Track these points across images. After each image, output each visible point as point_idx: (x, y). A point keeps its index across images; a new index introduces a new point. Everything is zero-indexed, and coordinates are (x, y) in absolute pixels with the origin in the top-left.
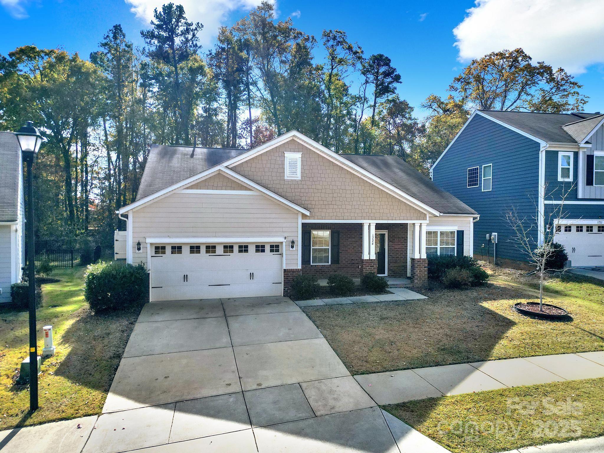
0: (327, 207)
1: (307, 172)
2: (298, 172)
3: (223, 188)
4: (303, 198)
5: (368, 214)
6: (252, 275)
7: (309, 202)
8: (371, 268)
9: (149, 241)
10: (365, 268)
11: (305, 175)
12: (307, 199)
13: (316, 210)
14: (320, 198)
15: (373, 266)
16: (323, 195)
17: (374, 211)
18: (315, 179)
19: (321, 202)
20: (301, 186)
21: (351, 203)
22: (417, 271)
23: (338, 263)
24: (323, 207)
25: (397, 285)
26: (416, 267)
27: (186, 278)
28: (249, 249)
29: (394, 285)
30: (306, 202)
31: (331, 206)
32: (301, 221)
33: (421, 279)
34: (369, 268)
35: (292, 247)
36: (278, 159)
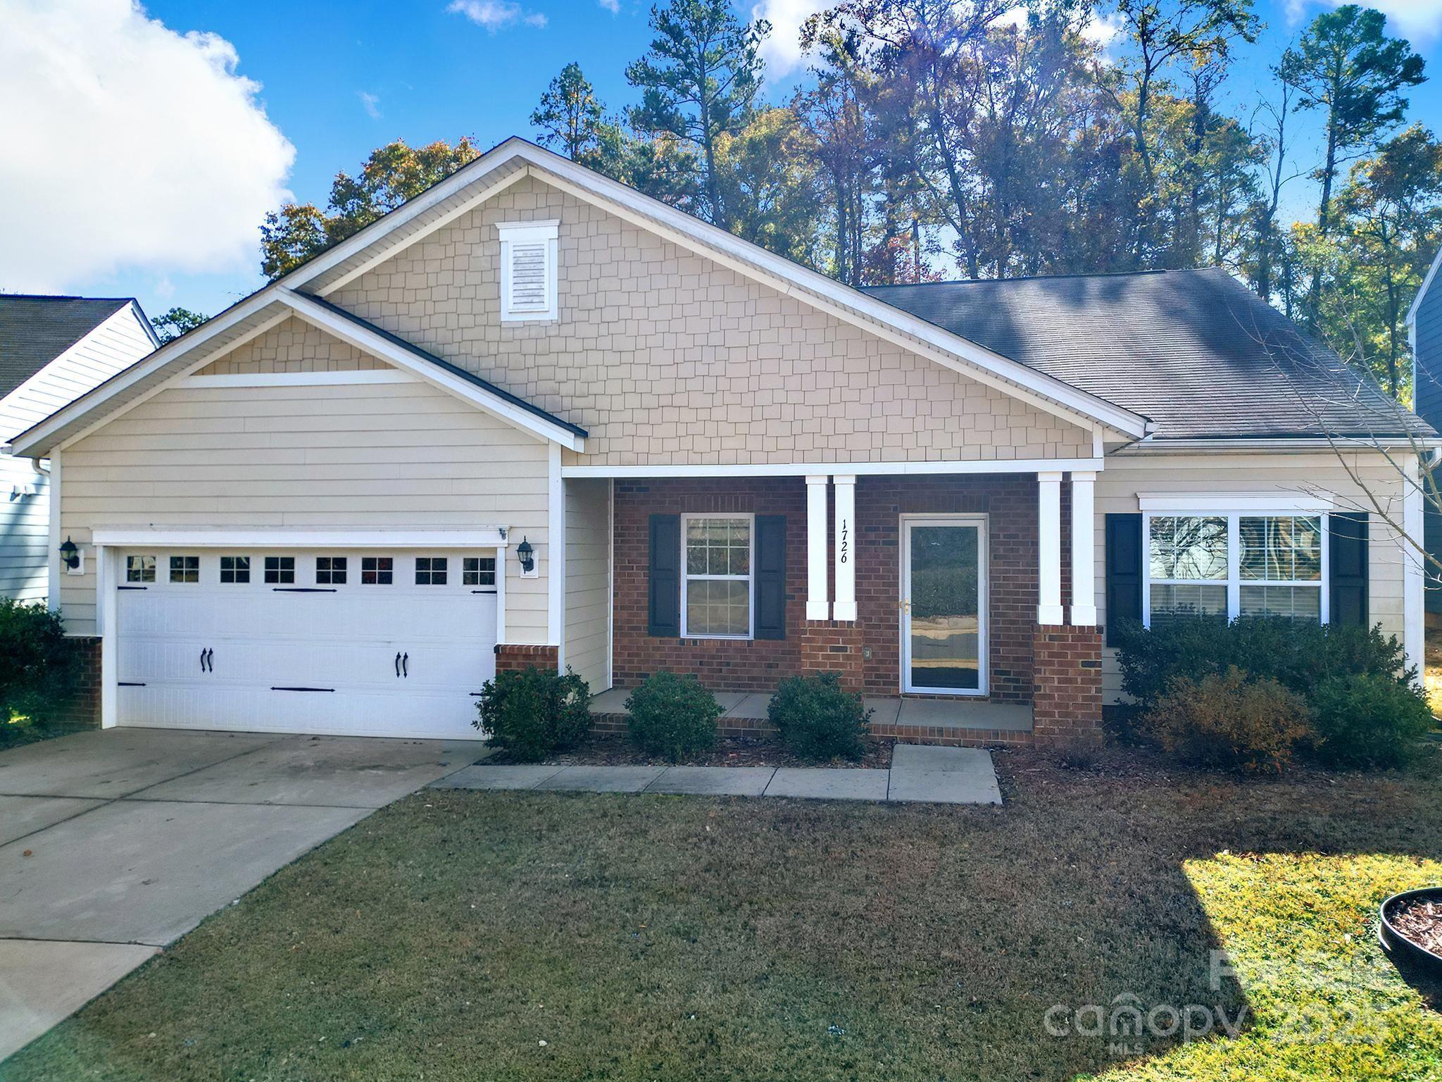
0: (655, 416)
1: (578, 289)
2: (546, 293)
3: (307, 363)
4: (566, 389)
5: (821, 442)
6: (401, 662)
7: (589, 402)
8: (836, 657)
9: (102, 538)
10: (808, 656)
11: (572, 302)
12: (580, 388)
13: (614, 430)
14: (628, 386)
15: (844, 649)
16: (639, 372)
17: (844, 427)
18: (609, 314)
19: (633, 401)
20: (558, 344)
21: (748, 399)
22: (1046, 680)
23: (782, 637)
24: (640, 416)
25: (954, 732)
26: (1043, 663)
27: (206, 657)
28: (396, 571)
29: (941, 731)
30: (579, 402)
31: (670, 415)
32: (558, 472)
33: (1067, 715)
34: (828, 657)
35: (528, 565)
36: (478, 251)
